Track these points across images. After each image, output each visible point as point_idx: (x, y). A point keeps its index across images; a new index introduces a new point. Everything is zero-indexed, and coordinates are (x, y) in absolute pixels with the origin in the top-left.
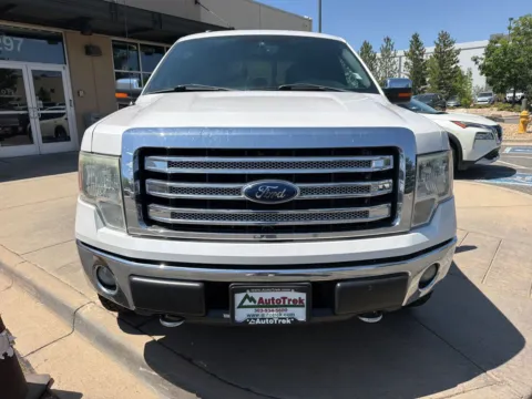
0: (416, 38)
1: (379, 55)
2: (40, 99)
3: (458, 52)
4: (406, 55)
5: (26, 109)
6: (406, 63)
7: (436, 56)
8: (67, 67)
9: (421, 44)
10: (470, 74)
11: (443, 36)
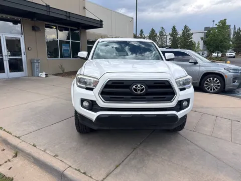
0: (174, 27)
1: (158, 34)
2: (9, 51)
3: (192, 34)
4: (170, 35)
5: (2, 56)
6: (170, 38)
7: (183, 36)
8: (23, 36)
9: (176, 30)
10: (199, 44)
11: (186, 27)
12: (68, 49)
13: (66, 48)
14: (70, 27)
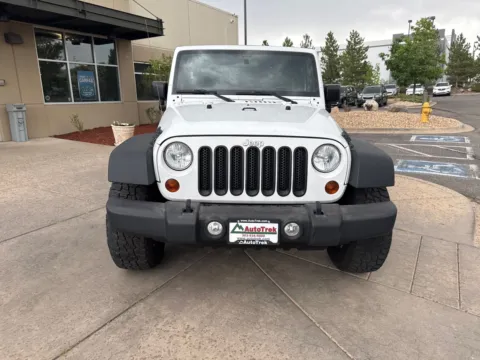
0: (330, 35)
3: (367, 49)
4: (323, 51)
6: (322, 58)
7: (348, 53)
9: (335, 42)
10: (378, 69)
11: (354, 35)
12: (91, 81)
13: (86, 80)
14: (93, 36)
